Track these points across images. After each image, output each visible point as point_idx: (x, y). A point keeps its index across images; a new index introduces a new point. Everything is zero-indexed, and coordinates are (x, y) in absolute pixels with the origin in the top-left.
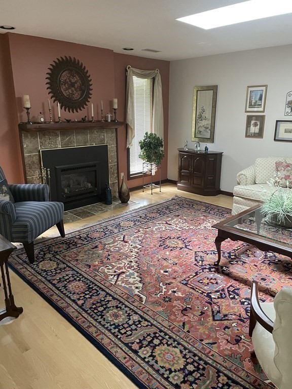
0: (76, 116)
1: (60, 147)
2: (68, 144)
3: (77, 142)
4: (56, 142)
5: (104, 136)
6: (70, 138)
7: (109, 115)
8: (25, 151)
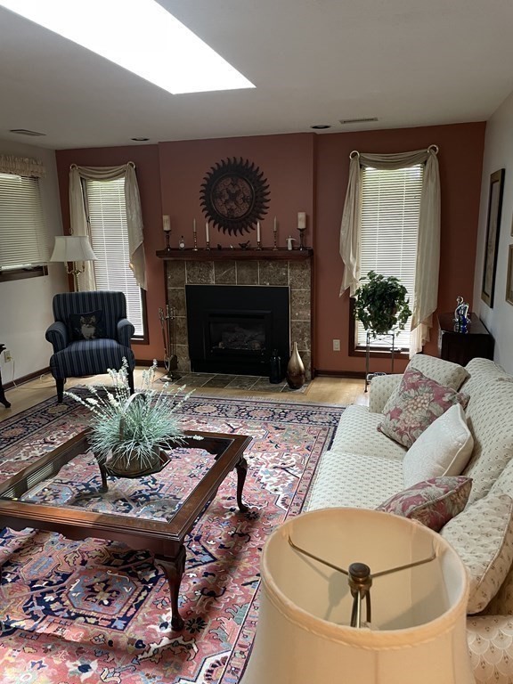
0: (231, 241)
1: (213, 283)
2: (225, 281)
3: (239, 277)
4: (208, 276)
5: (287, 272)
6: (229, 272)
7: (290, 240)
8: (169, 283)
